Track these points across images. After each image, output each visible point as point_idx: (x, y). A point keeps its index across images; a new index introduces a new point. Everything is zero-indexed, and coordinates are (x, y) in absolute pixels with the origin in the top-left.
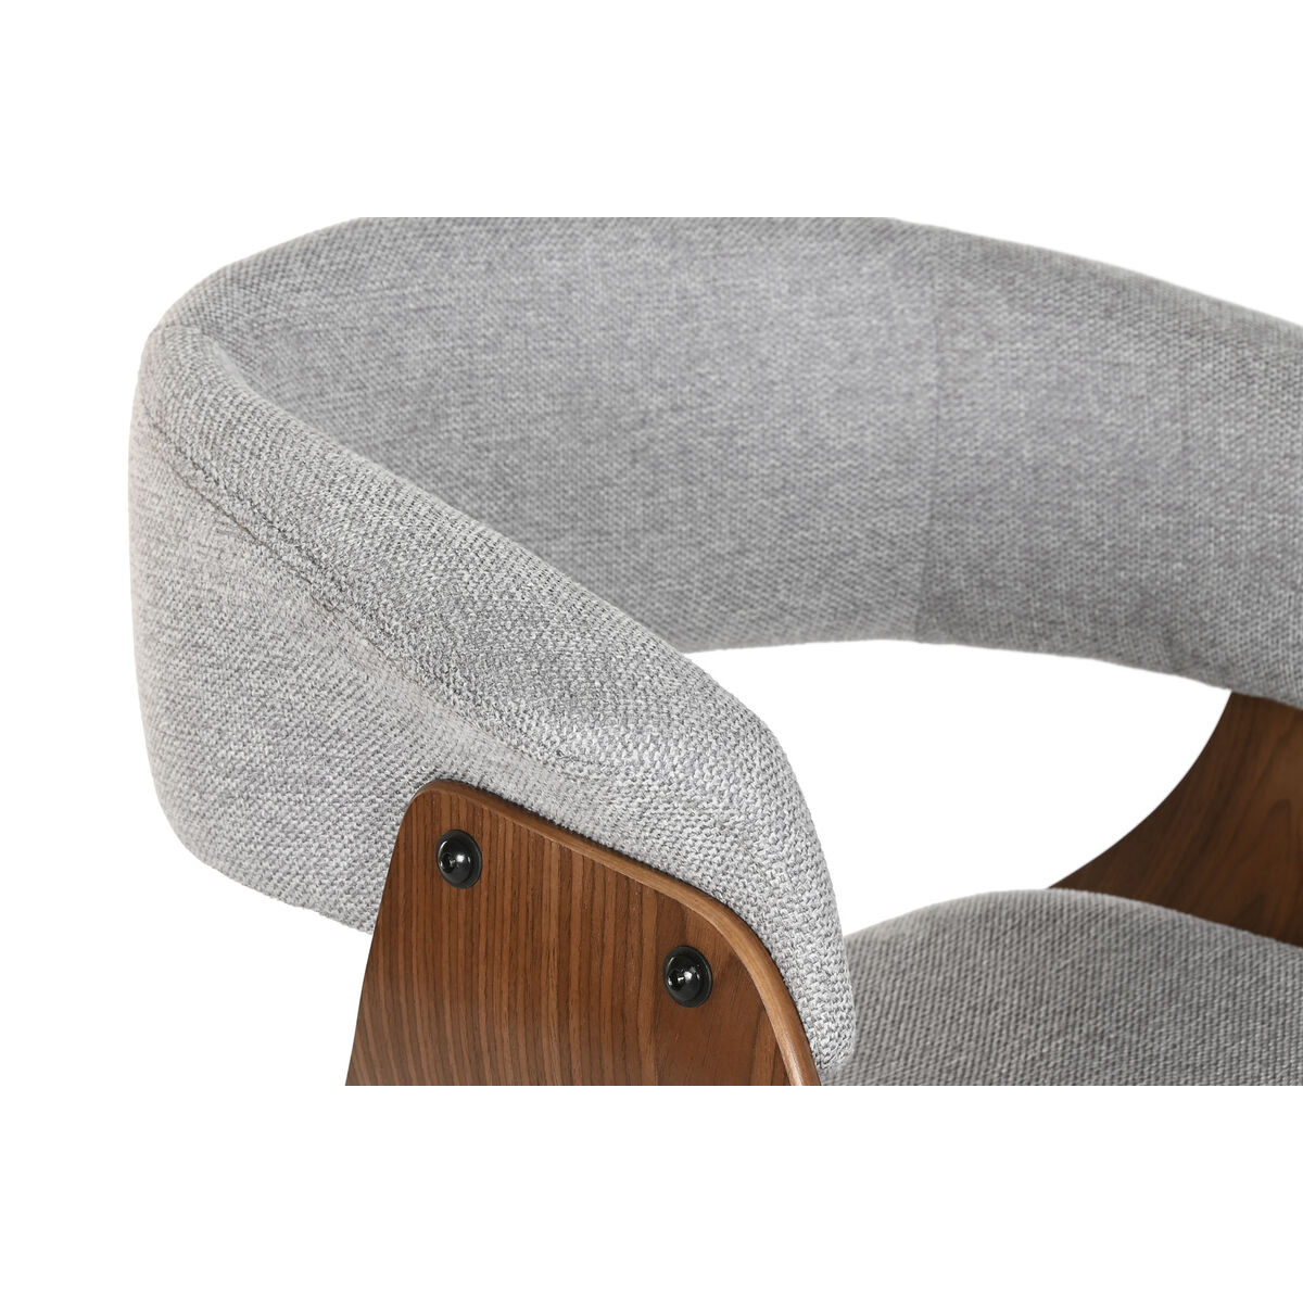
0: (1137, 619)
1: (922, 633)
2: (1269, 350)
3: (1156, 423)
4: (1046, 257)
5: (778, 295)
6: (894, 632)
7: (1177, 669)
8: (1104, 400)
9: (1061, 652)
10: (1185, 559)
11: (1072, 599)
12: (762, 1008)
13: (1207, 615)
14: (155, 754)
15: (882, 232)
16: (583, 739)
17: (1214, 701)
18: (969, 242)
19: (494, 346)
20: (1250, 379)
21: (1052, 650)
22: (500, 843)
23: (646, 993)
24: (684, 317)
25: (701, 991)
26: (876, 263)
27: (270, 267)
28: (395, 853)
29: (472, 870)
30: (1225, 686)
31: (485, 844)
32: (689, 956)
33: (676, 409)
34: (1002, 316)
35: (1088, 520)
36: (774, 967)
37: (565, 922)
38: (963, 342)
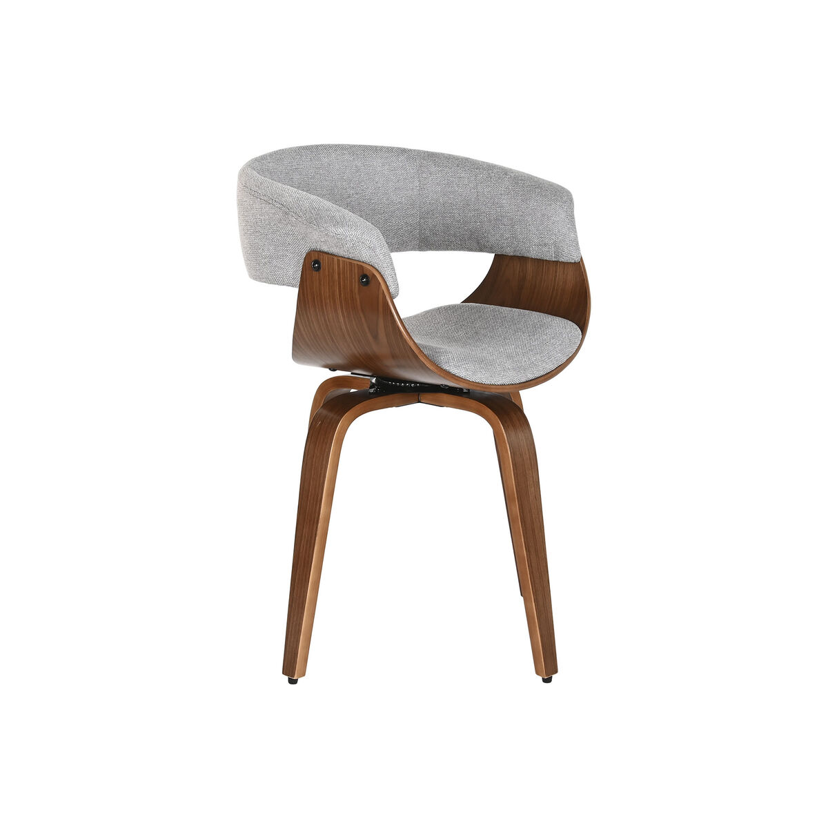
0: (470, 238)
1: (421, 249)
2: (495, 171)
3: (470, 190)
4: (443, 154)
5: (379, 166)
6: (413, 249)
7: (481, 250)
8: (458, 186)
9: (454, 250)
10: (480, 222)
11: (455, 235)
12: (380, 283)
13: (486, 235)
14: (247, 265)
15: (403, 151)
16: (340, 230)
17: (492, 256)
18: (425, 152)
19: (313, 178)
20: (491, 178)
21: (452, 249)
22: (325, 262)
23: (357, 286)
24: (357, 172)
25: (367, 283)
26: (402, 158)
27: (263, 158)
28: (302, 269)
29: (319, 268)
30: (493, 253)
31: (321, 262)
32: (365, 276)
33: (356, 194)
34: (433, 169)
35: (457, 215)
36: (382, 276)
37: (339, 274)
38: (424, 175)
